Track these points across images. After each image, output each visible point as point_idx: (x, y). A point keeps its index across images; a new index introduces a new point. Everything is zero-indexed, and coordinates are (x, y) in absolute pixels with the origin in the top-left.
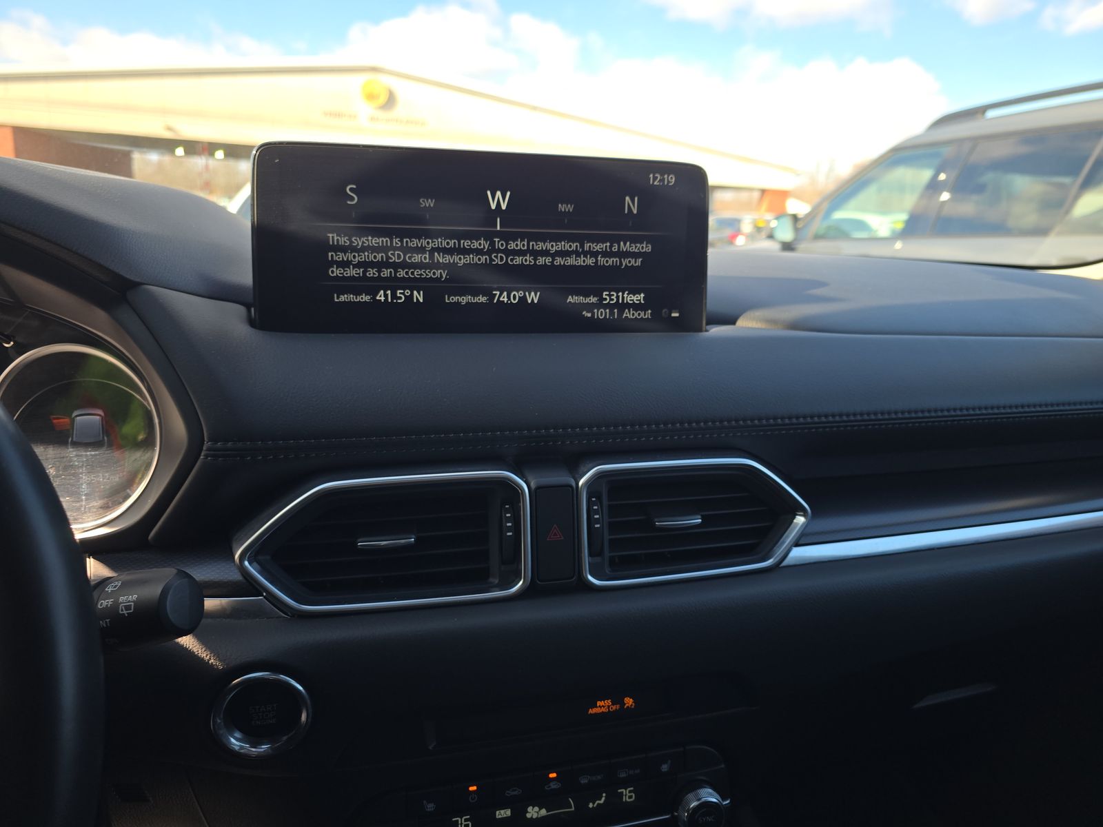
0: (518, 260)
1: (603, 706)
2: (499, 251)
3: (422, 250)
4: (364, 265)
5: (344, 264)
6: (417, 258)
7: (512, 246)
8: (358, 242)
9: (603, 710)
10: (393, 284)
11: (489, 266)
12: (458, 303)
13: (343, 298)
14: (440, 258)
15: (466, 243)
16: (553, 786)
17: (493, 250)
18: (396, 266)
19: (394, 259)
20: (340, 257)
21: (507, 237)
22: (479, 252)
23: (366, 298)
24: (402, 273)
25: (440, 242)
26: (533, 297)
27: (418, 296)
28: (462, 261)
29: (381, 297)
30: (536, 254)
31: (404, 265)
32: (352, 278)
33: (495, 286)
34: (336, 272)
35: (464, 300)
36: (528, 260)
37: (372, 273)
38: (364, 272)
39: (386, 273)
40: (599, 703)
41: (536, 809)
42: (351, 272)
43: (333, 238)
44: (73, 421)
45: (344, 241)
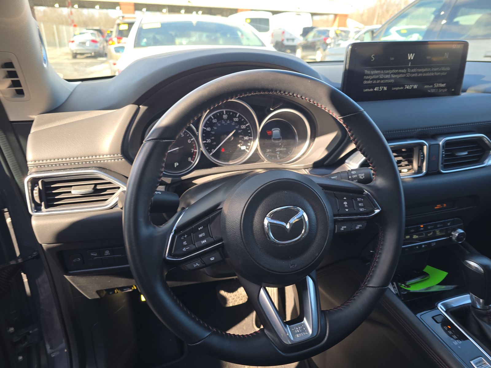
0: (413, 75)
1: (438, 207)
2: (409, 73)
3: (388, 74)
4: (373, 80)
5: (368, 80)
6: (387, 76)
7: (413, 71)
8: (372, 72)
9: (439, 207)
10: (379, 85)
11: (405, 78)
12: (395, 90)
13: (366, 90)
14: (393, 76)
15: (400, 71)
16: (422, 229)
17: (407, 72)
18: (381, 79)
19: (381, 77)
20: (367, 77)
21: (411, 68)
22: (403, 73)
23: (372, 90)
24: (382, 82)
25: (394, 71)
26: (415, 87)
27: (385, 88)
28: (398, 76)
29: (376, 89)
30: (418, 73)
31: (383, 79)
32: (369, 84)
33: (406, 84)
34: (365, 82)
35: (397, 89)
36: (416, 75)
37: (375, 82)
38: (373, 82)
39: (378, 82)
40: (438, 206)
41: (416, 236)
42: (369, 82)
43: (367, 72)
44: (272, 132)
45: (368, 72)
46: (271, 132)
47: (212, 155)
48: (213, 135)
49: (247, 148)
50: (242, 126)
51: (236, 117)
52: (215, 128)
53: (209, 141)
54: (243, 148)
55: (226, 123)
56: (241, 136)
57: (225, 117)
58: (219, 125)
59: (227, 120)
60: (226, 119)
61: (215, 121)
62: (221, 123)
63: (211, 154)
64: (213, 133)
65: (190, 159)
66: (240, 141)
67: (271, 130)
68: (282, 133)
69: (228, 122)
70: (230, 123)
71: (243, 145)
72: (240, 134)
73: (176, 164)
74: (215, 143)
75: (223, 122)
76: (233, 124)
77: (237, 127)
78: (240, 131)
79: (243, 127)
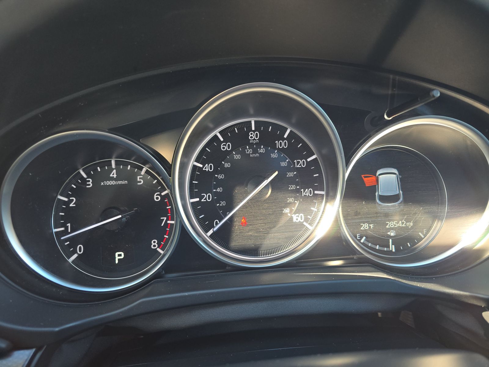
44: (377, 178)
46: (374, 178)
47: (211, 237)
48: (220, 183)
49: (306, 220)
50: (298, 163)
51: (283, 139)
52: (227, 165)
53: (207, 197)
54: (297, 218)
55: (255, 151)
56: (293, 187)
57: (253, 136)
58: (237, 157)
59: (258, 145)
60: (256, 144)
61: (226, 148)
62: (243, 153)
63: (211, 232)
64: (221, 177)
65: (154, 244)
66: (290, 200)
67: (375, 175)
68: (403, 182)
69: (262, 150)
70: (267, 153)
71: (297, 212)
72: (292, 181)
73: (120, 255)
74: (223, 203)
75: (249, 151)
76: (274, 155)
77: (283, 164)
78: (290, 174)
79: (301, 164)
